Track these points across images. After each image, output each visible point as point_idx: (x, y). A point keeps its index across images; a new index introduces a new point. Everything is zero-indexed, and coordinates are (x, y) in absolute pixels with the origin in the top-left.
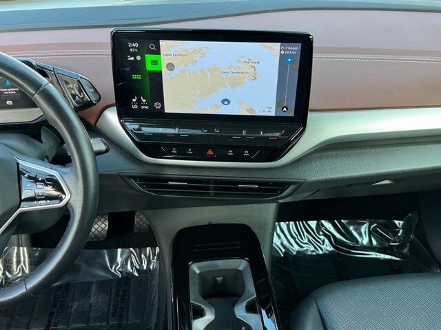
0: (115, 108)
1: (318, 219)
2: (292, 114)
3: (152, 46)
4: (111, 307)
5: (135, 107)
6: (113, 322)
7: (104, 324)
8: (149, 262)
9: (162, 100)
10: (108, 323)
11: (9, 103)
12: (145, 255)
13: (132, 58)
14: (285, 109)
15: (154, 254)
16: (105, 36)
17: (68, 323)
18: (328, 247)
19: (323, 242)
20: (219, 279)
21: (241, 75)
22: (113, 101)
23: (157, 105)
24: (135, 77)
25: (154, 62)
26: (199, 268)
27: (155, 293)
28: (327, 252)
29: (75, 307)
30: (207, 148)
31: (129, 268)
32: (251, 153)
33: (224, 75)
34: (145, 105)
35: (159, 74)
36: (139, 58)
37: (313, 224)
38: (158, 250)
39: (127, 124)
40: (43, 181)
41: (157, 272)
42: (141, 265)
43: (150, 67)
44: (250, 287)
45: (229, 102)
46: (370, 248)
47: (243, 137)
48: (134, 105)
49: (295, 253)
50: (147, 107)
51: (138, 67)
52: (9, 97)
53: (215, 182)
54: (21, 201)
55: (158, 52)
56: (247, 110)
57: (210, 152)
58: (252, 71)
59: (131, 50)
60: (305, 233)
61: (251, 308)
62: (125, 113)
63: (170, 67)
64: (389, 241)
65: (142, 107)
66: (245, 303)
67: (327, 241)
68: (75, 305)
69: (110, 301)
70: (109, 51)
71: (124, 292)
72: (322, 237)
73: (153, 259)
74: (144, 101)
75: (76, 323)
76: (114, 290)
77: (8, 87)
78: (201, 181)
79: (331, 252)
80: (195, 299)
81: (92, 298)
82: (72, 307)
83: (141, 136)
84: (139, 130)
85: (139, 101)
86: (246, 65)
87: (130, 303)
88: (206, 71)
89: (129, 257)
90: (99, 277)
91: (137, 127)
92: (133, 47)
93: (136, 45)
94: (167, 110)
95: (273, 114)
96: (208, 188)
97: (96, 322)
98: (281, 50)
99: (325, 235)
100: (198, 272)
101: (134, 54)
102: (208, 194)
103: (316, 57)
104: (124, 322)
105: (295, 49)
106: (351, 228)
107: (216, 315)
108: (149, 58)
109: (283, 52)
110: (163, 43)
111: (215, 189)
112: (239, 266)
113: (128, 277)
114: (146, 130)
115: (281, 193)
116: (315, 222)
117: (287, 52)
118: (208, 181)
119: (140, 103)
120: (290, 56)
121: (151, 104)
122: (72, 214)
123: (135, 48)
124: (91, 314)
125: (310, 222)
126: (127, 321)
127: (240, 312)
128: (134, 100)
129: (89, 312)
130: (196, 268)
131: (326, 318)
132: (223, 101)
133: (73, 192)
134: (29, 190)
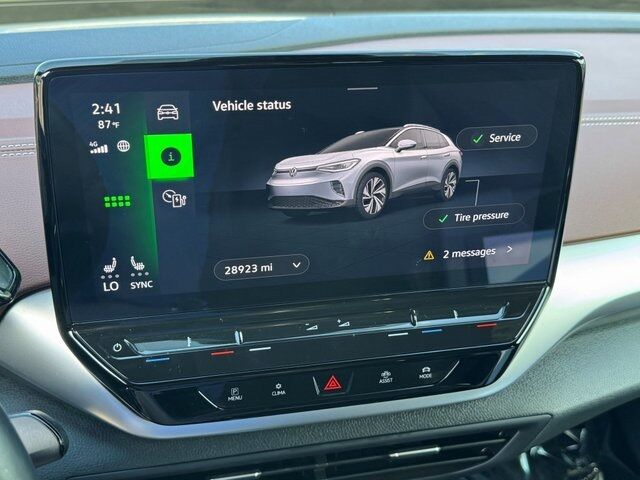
0: (48, 296)
5: (114, 287)
13: (104, 149)
22: (44, 274)
24: (112, 202)
34: (144, 279)
36: (123, 146)
48: (108, 282)
50: (146, 285)
59: (101, 124)
65: (133, 286)
74: (140, 266)
85: (124, 271)
92: (107, 116)
93: (116, 109)
101: (109, 137)
108: (155, 143)
111: (329, 471)
123: (113, 117)
128: (108, 269)
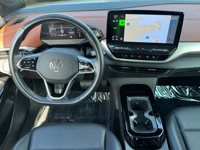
0: (106, 40)
1: (170, 85)
2: (173, 43)
3: (122, 17)
4: (93, 112)
5: (113, 39)
6: (95, 117)
7: (91, 117)
8: (106, 97)
9: (123, 37)
10: (93, 117)
11: (71, 37)
12: (105, 95)
13: (115, 21)
14: (170, 41)
15: (108, 95)
16: (106, 13)
17: (79, 116)
18: (173, 96)
19: (171, 94)
20: (137, 103)
21: (155, 28)
22: (106, 37)
23: (121, 39)
24: (115, 28)
25: (122, 23)
26: (131, 99)
27: (109, 108)
28: (172, 98)
29: (81, 111)
30: (139, 55)
31: (99, 99)
32: (155, 57)
33: (148, 27)
34: (117, 39)
35: (124, 27)
36: (117, 21)
37: (168, 87)
38: (109, 93)
39: (110, 46)
40: (86, 64)
41: (109, 101)
42: (103, 98)
43: (120, 24)
44: (150, 106)
45: (148, 38)
46: (189, 97)
47: (153, 51)
49: (160, 98)
50: (117, 40)
51: (116, 24)
52: (71, 35)
53: (139, 68)
54: (79, 70)
55: (124, 19)
56: (155, 41)
57: (140, 56)
58: (159, 26)
60: (165, 90)
61: (150, 114)
62: (109, 42)
63: (128, 24)
64: (197, 94)
65: (116, 39)
66: (148, 112)
67: (173, 93)
68: (81, 110)
69: (93, 110)
70: (106, 19)
71: (98, 107)
72: (171, 92)
73: (107, 96)
74: (117, 37)
75: (82, 116)
76: (94, 106)
77: (71, 31)
78: (134, 67)
79: (174, 98)
80: (130, 109)
81: (87, 108)
82: (80, 111)
83: (115, 50)
84: (114, 48)
86: (157, 24)
87: (100, 111)
88: (141, 26)
89: (99, 95)
90: (89, 101)
91: (113, 46)
93: (117, 16)
94: (125, 41)
95: (165, 42)
96: (136, 70)
97: (89, 116)
98: (171, 18)
99: (172, 91)
100: (130, 100)
101: (115, 20)
102: (136, 72)
103: (184, 22)
104: (98, 117)
105: (177, 18)
106: (182, 89)
107: (138, 115)
108: (121, 21)
109: (172, 19)
110: (127, 15)
111: (139, 70)
112: (145, 99)
113: (98, 102)
114: (117, 48)
115: (164, 73)
116: (169, 86)
117: (174, 19)
118: (136, 68)
119: (115, 38)
120: (175, 20)
121: (119, 38)
122: (95, 76)
123: (116, 17)
124: (87, 114)
125: (167, 86)
126: (99, 117)
127: (146, 115)
128: (113, 37)
129: (86, 113)
130: (129, 99)
131: (178, 119)
132: (146, 38)
133: (97, 68)
134: (82, 67)
